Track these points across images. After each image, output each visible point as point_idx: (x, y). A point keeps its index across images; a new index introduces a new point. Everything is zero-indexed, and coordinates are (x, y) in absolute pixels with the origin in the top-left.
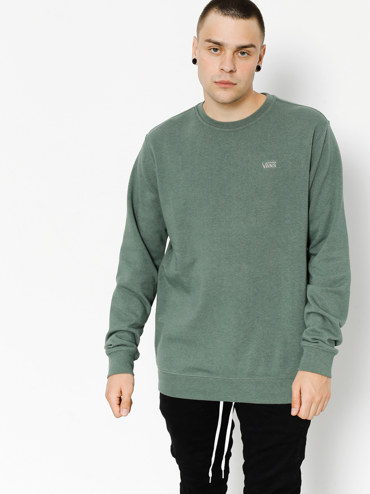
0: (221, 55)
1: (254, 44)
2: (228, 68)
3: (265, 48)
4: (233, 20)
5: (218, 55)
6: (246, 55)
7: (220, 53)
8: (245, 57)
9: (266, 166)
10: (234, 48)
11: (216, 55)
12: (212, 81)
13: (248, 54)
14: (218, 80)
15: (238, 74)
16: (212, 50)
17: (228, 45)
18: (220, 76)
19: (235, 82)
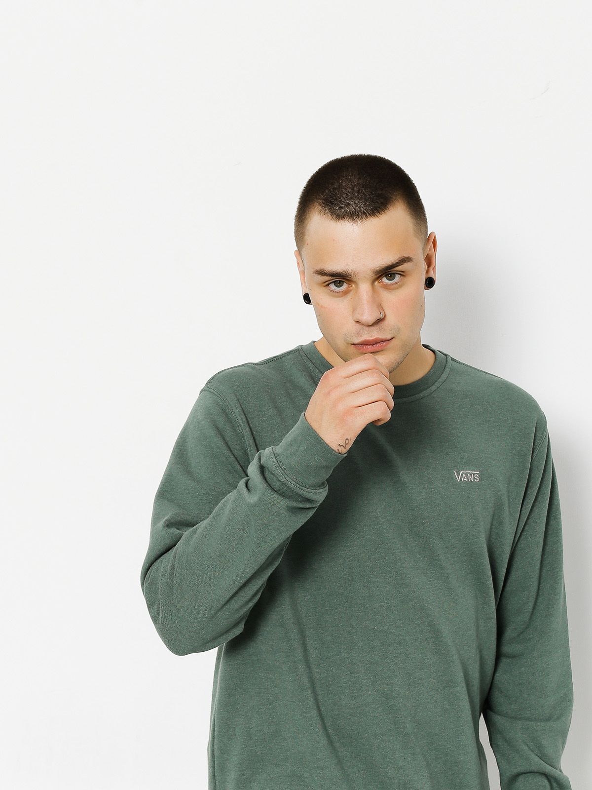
0: (351, 291)
1: (406, 255)
2: (368, 316)
3: (435, 237)
4: (354, 225)
5: (346, 293)
6: (397, 277)
7: (349, 287)
8: (396, 283)
9: (461, 478)
10: (370, 275)
11: (341, 293)
12: (348, 344)
13: (401, 275)
14: (357, 341)
15: (391, 320)
16: (332, 287)
17: (358, 273)
18: (358, 334)
19: (389, 337)
